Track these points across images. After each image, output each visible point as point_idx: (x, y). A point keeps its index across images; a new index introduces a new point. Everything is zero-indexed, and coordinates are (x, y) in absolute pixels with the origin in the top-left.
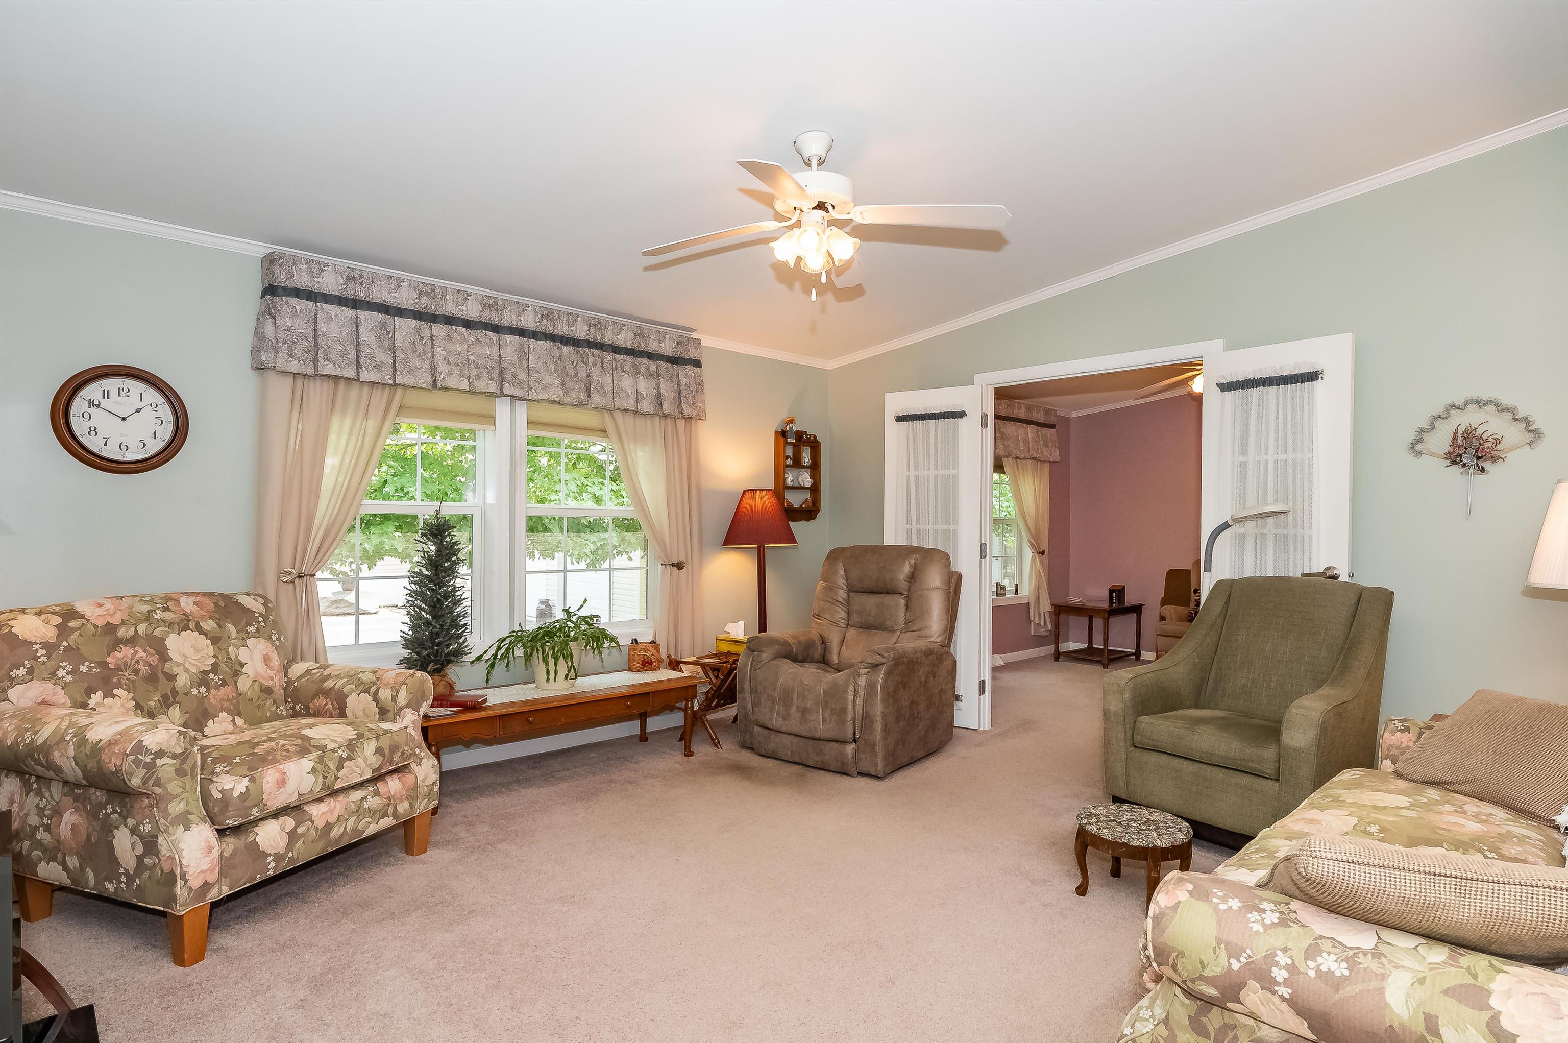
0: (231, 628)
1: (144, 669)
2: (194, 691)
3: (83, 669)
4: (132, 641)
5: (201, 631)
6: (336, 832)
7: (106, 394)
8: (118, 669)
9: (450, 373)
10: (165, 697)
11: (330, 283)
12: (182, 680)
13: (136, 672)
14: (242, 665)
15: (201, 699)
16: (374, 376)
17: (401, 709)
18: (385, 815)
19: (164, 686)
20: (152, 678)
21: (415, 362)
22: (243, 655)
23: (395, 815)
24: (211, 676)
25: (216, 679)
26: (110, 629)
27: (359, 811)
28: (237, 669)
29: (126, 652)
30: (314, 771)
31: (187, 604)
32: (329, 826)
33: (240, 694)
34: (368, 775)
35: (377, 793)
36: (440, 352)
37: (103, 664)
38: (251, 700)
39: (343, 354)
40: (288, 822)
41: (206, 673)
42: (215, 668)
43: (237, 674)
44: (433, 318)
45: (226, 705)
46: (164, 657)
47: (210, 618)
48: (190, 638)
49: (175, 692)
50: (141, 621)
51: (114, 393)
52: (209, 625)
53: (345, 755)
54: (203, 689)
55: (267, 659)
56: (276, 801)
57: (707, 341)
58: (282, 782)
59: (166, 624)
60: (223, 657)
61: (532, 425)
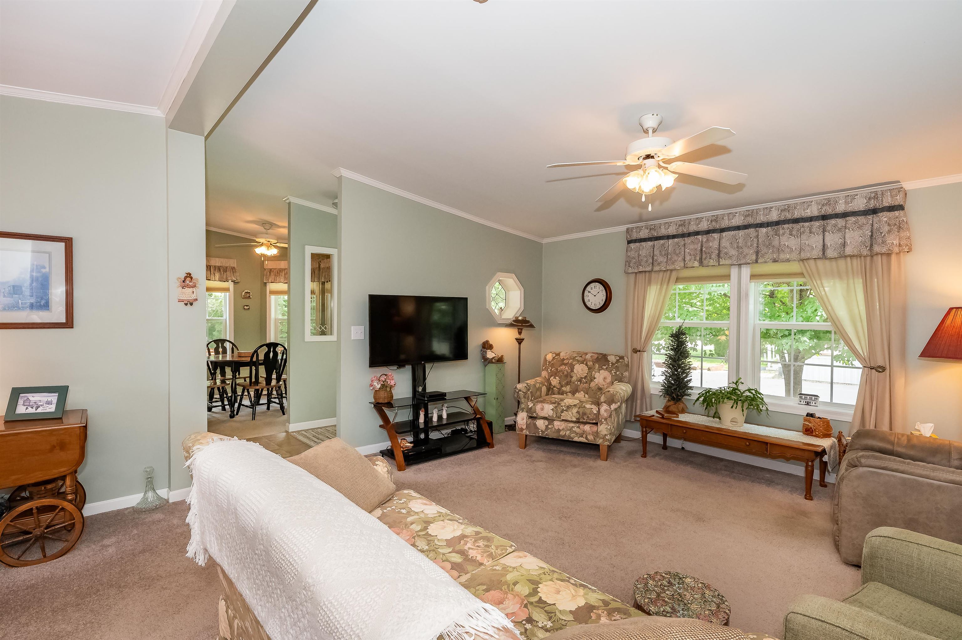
0: (597, 366)
1: (565, 373)
2: (576, 383)
4: (565, 364)
5: (586, 365)
6: (562, 433)
7: (592, 289)
8: (560, 371)
9: (691, 260)
10: (567, 382)
11: (644, 234)
12: (574, 378)
13: (563, 373)
14: (595, 378)
15: (578, 386)
16: (658, 268)
17: (602, 403)
18: (582, 436)
19: (569, 379)
20: (566, 376)
21: (676, 258)
22: (597, 375)
23: (586, 438)
24: (583, 379)
25: (584, 381)
26: (564, 360)
27: (571, 429)
28: (592, 379)
29: (563, 367)
30: (552, 409)
31: (588, 356)
32: (559, 430)
33: (590, 388)
34: (574, 419)
35: (579, 427)
37: (557, 369)
38: (593, 390)
40: (547, 423)
41: (582, 378)
42: (586, 377)
43: (592, 381)
44: (689, 235)
45: (584, 389)
46: (572, 371)
47: (592, 361)
48: (583, 366)
49: (570, 381)
50: (572, 359)
51: (593, 287)
52: (590, 364)
53: (565, 409)
54: (579, 383)
55: (605, 378)
56: (542, 414)
57: (907, 186)
58: (542, 409)
59: (578, 361)
60: (589, 374)
61: (753, 277)
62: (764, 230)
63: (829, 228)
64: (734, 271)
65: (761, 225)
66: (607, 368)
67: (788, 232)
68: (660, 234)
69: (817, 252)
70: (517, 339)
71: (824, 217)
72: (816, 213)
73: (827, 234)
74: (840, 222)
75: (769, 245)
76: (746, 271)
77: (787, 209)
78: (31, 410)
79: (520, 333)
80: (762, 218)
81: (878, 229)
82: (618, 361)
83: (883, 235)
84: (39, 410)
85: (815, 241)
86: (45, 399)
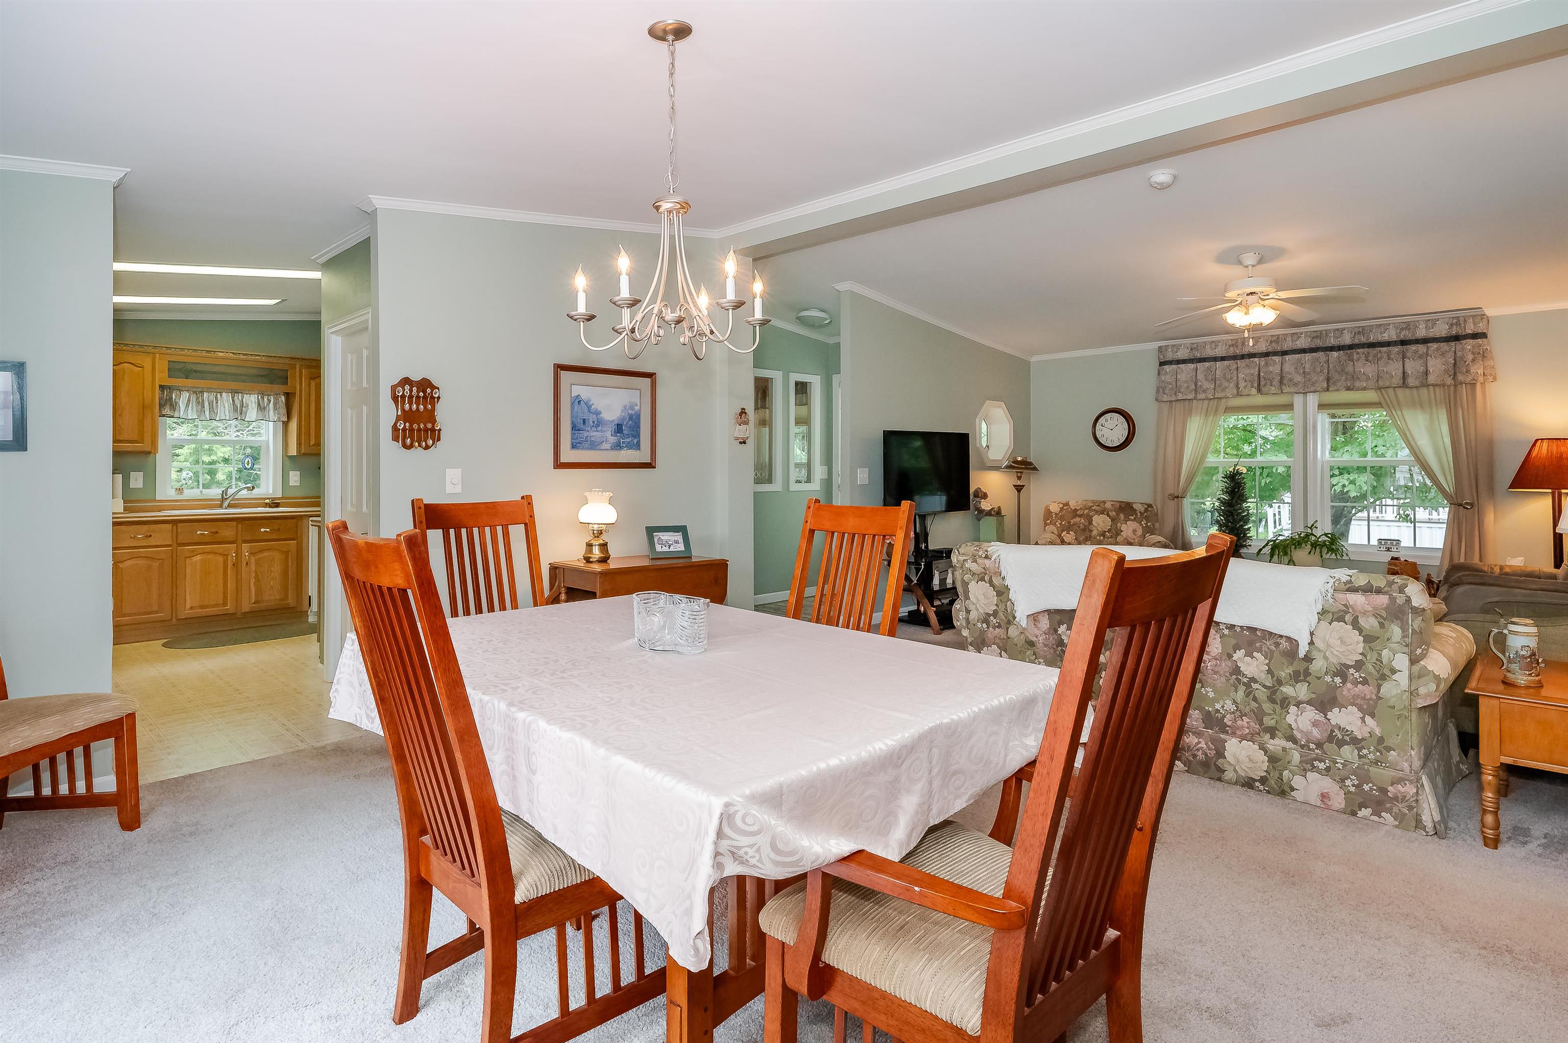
0: (1122, 516)
1: (1082, 526)
2: (1098, 538)
3: (1063, 523)
4: (1080, 516)
5: (1108, 515)
7: (1107, 421)
8: (1074, 524)
9: (1246, 387)
10: (1086, 537)
11: (1182, 354)
12: (1095, 532)
13: (1079, 527)
14: (1122, 531)
16: (1202, 396)
19: (1087, 534)
20: (1084, 530)
21: (1226, 384)
22: (1124, 527)
24: (1107, 533)
25: (1108, 535)
26: (1076, 510)
28: (1119, 532)
29: (1077, 519)
31: (1108, 505)
36: (1241, 376)
37: (1069, 523)
39: (1188, 387)
41: (1105, 532)
42: (1109, 531)
43: (1118, 534)
44: (1243, 357)
46: (1090, 523)
47: (1115, 511)
48: (1104, 517)
49: (1090, 536)
50: (1087, 509)
51: (1109, 419)
52: (1113, 514)
54: (1102, 538)
55: (1134, 531)
57: (1490, 312)
59: (1097, 512)
60: (1114, 527)
61: (1322, 406)
62: (1335, 354)
63: (1409, 355)
64: (1298, 400)
65: (1332, 349)
66: (1135, 519)
67: (1363, 357)
68: (1204, 355)
69: (1397, 380)
70: (1015, 486)
71: (1403, 343)
72: (1394, 338)
73: (1407, 360)
74: (1421, 348)
75: (1342, 370)
76: (1313, 400)
77: (1362, 331)
78: (666, 549)
79: (1019, 478)
80: (1332, 341)
81: (1462, 358)
82: (1146, 510)
83: (1467, 364)
84: (672, 549)
85: (1395, 368)
86: (673, 538)
